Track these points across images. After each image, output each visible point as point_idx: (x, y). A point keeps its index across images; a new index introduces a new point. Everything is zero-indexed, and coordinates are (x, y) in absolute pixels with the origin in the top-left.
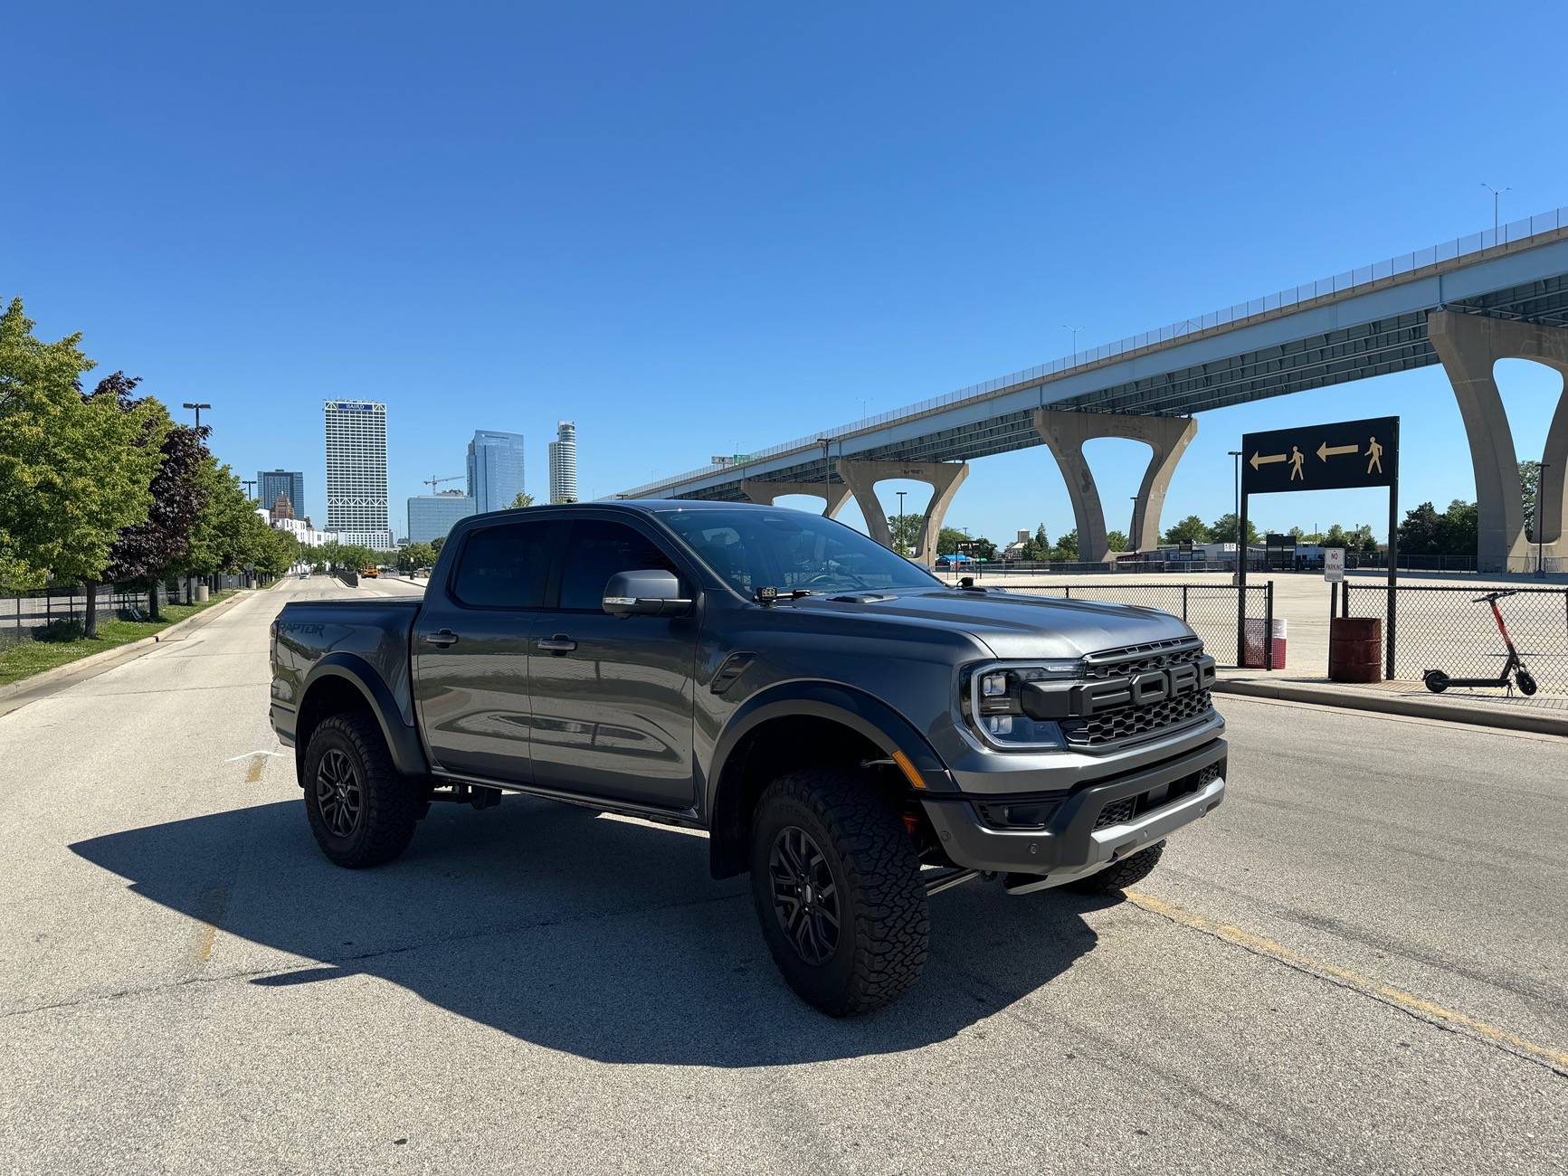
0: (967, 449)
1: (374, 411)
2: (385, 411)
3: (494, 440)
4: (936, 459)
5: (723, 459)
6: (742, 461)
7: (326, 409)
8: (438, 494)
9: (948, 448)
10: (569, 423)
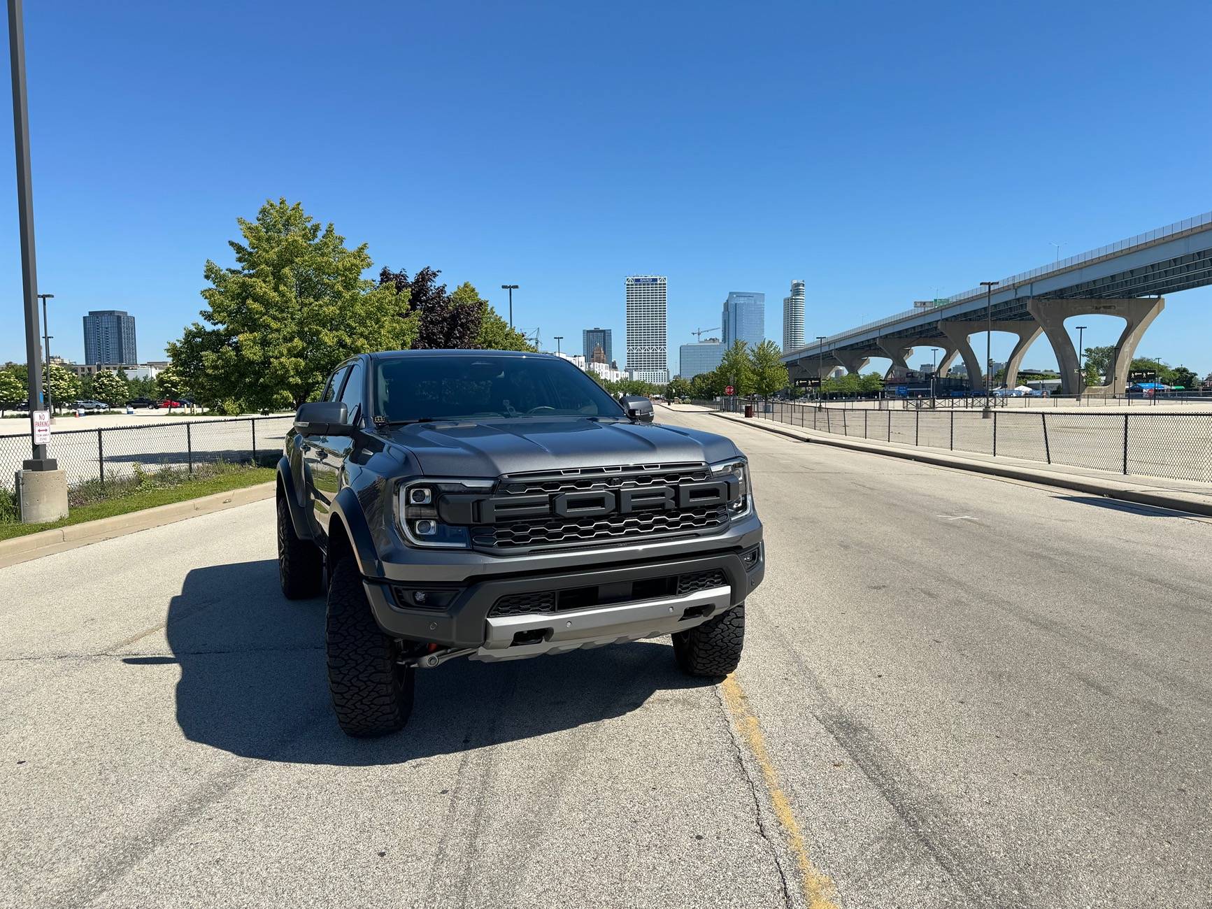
0: (1163, 284)
1: (659, 282)
2: (666, 282)
3: (743, 299)
4: (1129, 295)
5: (924, 303)
6: (941, 304)
7: (627, 283)
8: (700, 342)
9: (1141, 285)
10: (800, 282)
